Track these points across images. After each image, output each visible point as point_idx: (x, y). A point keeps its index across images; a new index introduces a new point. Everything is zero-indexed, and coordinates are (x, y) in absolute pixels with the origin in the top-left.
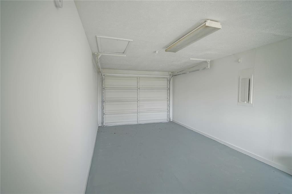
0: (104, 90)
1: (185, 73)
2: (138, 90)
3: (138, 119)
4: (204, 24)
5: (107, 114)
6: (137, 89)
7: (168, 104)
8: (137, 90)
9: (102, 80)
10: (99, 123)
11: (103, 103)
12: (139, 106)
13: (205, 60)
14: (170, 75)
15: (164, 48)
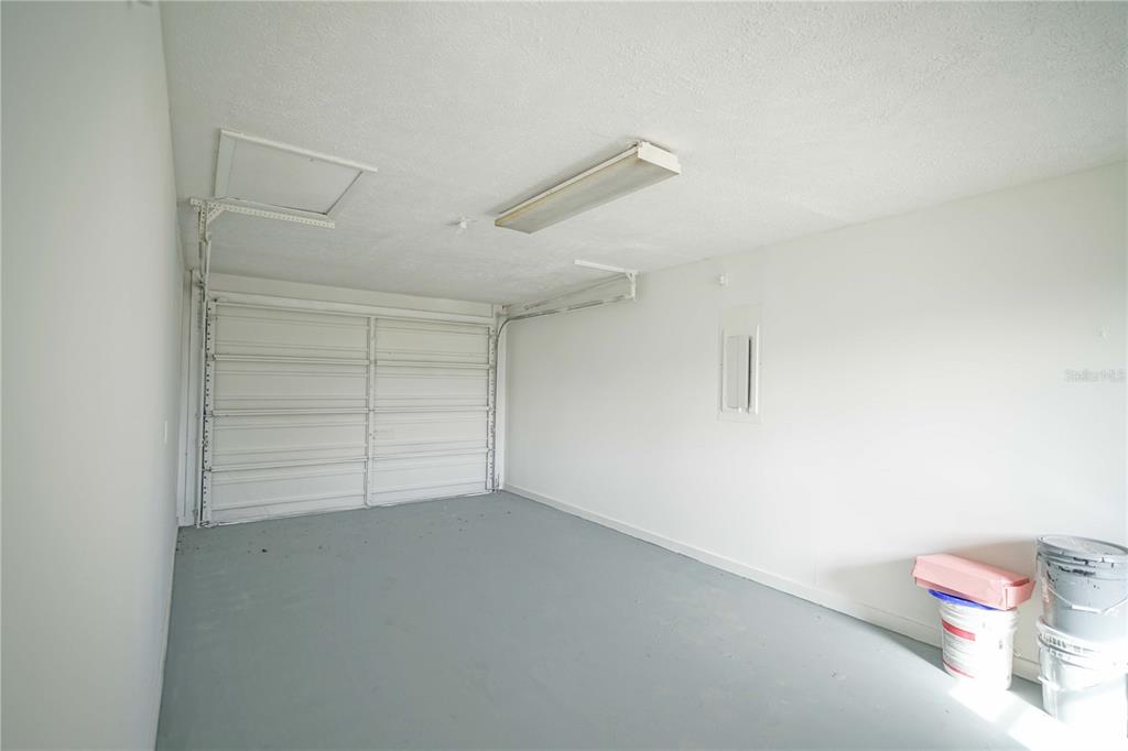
0: (212, 363)
1: (552, 312)
2: (372, 365)
3: (365, 489)
4: (633, 151)
5: (220, 468)
6: (367, 362)
7: (490, 424)
8: (364, 370)
9: (205, 321)
10: (180, 513)
11: (205, 421)
12: (371, 431)
13: (621, 270)
14: (498, 315)
15: (490, 212)
